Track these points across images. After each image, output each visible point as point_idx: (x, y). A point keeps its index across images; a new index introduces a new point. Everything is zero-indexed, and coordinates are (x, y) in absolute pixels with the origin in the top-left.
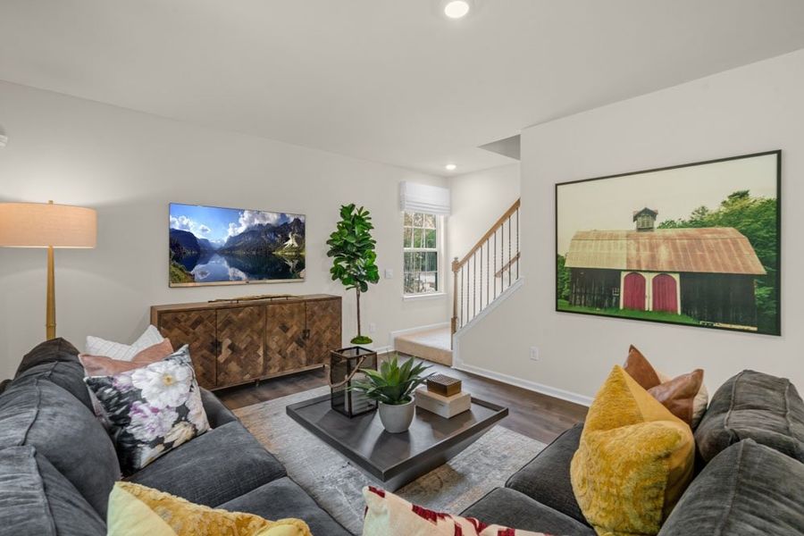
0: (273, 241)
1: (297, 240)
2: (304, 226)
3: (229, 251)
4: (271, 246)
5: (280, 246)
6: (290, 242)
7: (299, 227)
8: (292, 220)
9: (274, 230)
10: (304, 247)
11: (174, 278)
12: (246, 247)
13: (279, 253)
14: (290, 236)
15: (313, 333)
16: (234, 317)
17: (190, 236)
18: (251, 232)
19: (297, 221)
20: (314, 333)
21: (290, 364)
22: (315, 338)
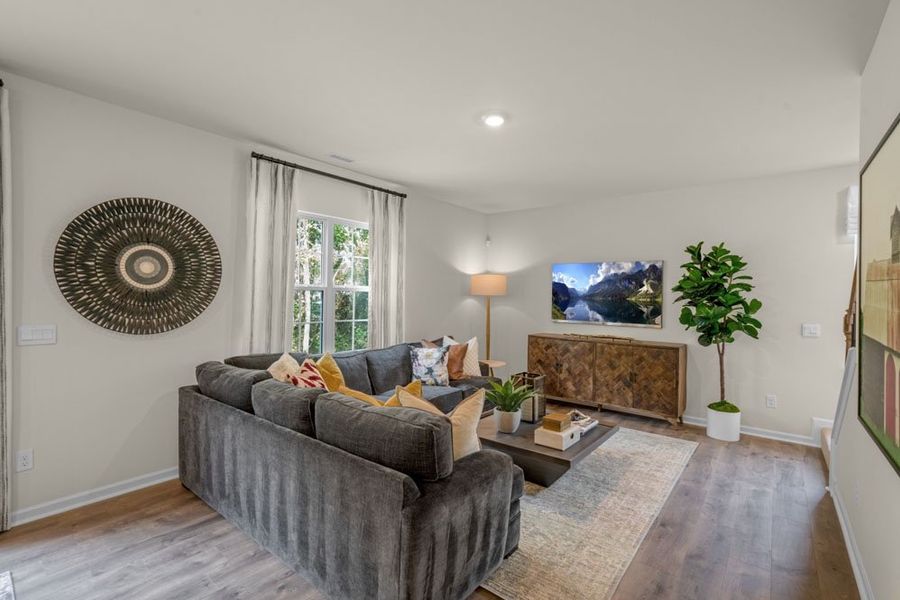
0: (627, 288)
1: (652, 286)
2: (661, 272)
3: (590, 297)
4: (626, 293)
5: (634, 292)
6: (645, 289)
7: (656, 273)
8: (647, 267)
9: (628, 277)
10: (661, 292)
11: (555, 316)
12: (604, 294)
13: (633, 299)
14: (645, 282)
15: (640, 377)
16: (571, 348)
17: (564, 286)
18: (607, 281)
19: (653, 268)
20: (643, 377)
21: (617, 400)
22: (644, 383)
